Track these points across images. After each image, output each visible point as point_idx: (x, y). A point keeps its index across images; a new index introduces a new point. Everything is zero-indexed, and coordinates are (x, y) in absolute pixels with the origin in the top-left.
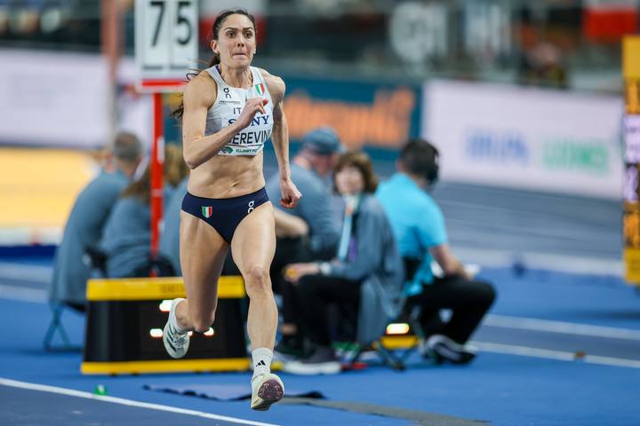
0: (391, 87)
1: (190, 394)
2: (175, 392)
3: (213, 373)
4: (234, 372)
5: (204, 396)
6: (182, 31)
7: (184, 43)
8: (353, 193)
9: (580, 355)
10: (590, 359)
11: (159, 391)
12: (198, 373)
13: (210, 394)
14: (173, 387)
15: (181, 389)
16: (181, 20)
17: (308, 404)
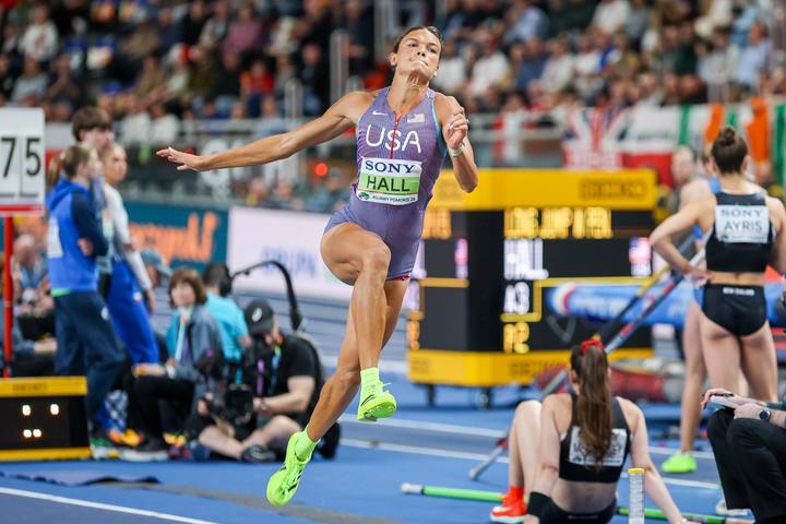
0: (201, 212)
1: (41, 479)
2: (27, 479)
3: (59, 461)
4: (78, 460)
5: (53, 482)
6: (32, 164)
7: (32, 174)
8: (186, 305)
9: (375, 443)
10: (384, 447)
11: (12, 477)
12: (46, 461)
13: (58, 480)
14: (25, 474)
15: (33, 475)
16: (29, 154)
17: (145, 489)
